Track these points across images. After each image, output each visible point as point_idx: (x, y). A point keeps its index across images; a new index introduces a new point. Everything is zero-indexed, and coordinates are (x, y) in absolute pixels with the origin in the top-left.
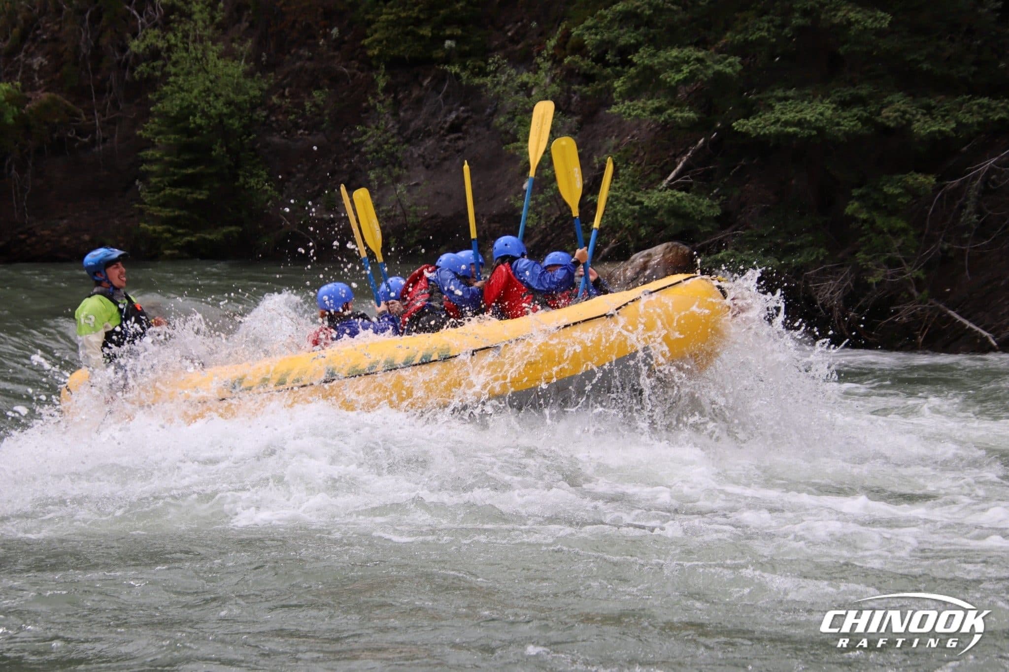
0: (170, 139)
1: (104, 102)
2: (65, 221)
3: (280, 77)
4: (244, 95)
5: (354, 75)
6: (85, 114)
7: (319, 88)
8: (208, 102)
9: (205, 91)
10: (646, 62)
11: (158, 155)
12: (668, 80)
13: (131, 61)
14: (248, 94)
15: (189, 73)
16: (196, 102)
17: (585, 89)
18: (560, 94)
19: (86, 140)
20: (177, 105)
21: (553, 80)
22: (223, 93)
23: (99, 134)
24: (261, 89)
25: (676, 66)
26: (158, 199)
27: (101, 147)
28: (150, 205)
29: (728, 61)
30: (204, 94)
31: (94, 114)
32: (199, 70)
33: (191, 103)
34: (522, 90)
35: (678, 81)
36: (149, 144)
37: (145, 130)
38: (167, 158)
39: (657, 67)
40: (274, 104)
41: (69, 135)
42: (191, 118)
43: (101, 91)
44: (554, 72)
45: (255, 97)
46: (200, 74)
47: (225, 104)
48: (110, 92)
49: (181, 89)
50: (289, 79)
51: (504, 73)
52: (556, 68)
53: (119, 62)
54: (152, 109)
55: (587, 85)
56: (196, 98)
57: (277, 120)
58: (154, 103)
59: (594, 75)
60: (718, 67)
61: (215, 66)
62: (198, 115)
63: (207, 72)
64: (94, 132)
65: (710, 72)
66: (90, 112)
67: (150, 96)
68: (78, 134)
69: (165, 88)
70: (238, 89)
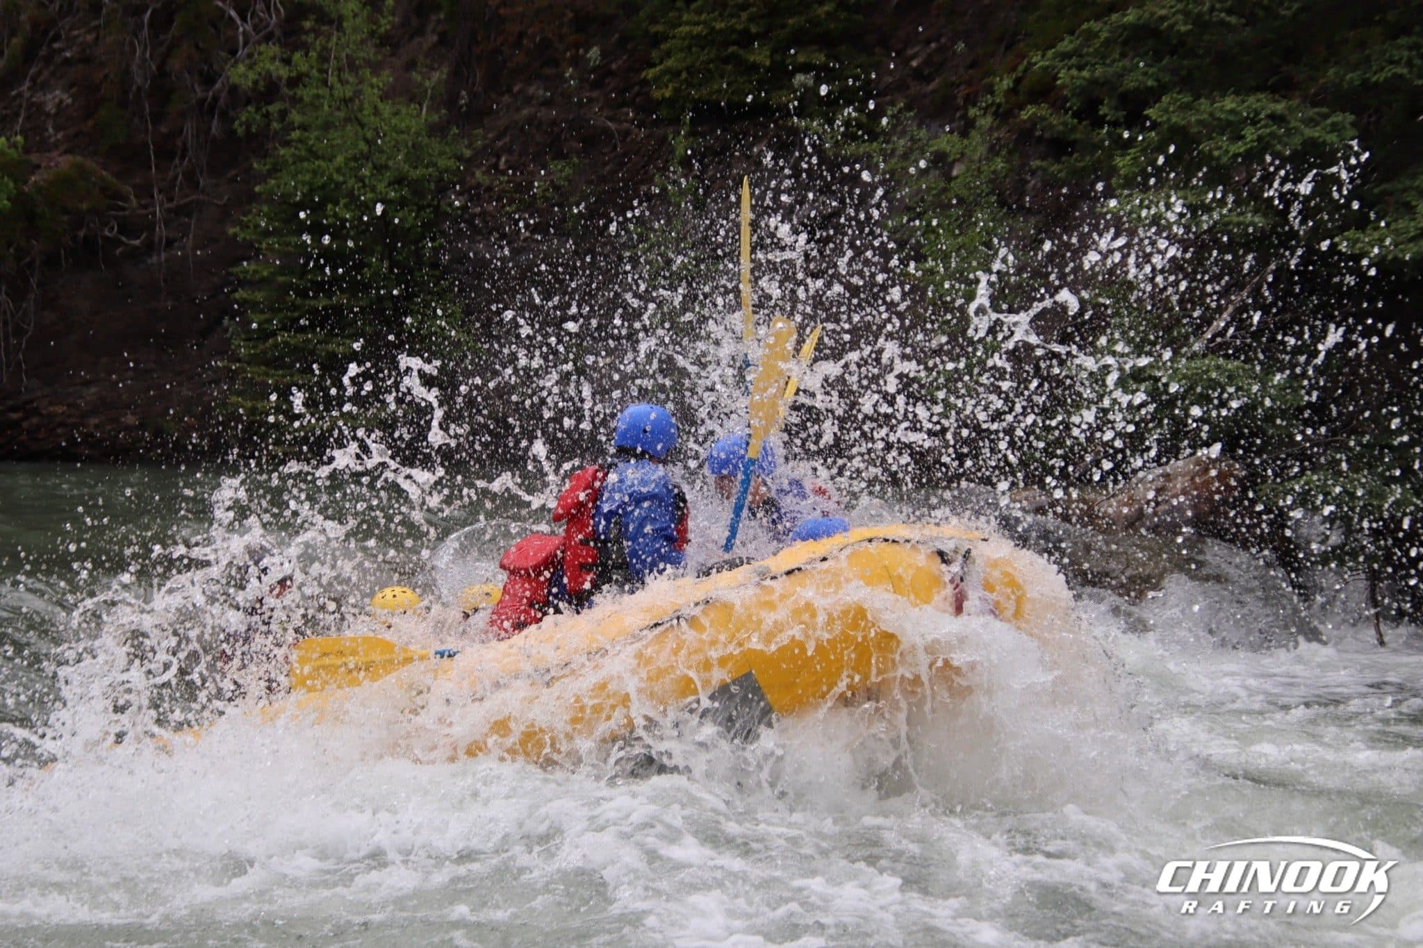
0: (288, 244)
1: (171, 173)
2: (93, 390)
3: (490, 136)
4: (427, 167)
5: (627, 133)
6: (136, 196)
7: (559, 155)
8: (362, 180)
9: (355, 159)
10: (1174, 120)
11: (265, 273)
12: (1216, 153)
13: (222, 102)
14: (435, 165)
15: (327, 126)
16: (341, 179)
17: (1055, 168)
18: (1006, 177)
19: (137, 242)
20: (304, 183)
21: (993, 151)
22: (391, 163)
23: (161, 231)
24: (459, 158)
25: (1233, 129)
26: (264, 352)
27: (163, 256)
28: (249, 363)
29: (1329, 121)
30: (353, 164)
31: (152, 197)
32: (347, 120)
33: (330, 179)
34: (936, 167)
35: (1236, 156)
36: (249, 251)
37: (244, 227)
38: (281, 279)
39: (1195, 130)
40: (479, 185)
41: (107, 233)
42: (330, 206)
43: (167, 152)
44: (996, 135)
45: (446, 171)
46: (349, 127)
47: (390, 184)
48: (183, 158)
49: (313, 154)
50: (507, 139)
51: (903, 134)
52: (998, 128)
53: (201, 102)
54: (257, 189)
55: (1058, 161)
56: (338, 170)
57: (483, 214)
58: (263, 179)
59: (1073, 144)
60: (1309, 132)
61: (376, 112)
62: (342, 202)
63: (362, 126)
64: (151, 227)
65: (1297, 141)
66: (144, 191)
67: (255, 165)
68: (120, 232)
69: (282, 152)
70: (416, 154)
